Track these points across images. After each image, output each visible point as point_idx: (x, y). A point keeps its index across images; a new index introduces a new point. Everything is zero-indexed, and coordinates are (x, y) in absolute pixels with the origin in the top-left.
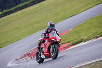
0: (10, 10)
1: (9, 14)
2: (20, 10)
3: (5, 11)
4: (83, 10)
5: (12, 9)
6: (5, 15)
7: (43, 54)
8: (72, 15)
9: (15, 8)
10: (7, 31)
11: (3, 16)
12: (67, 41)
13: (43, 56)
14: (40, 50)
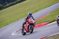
0: (13, 3)
1: (13, 5)
2: (19, 3)
3: (10, 4)
4: (56, 3)
5: (14, 2)
6: (10, 6)
7: (25, 30)
8: (49, 6)
9: (16, 2)
10: (11, 15)
11: (9, 7)
12: (46, 21)
13: (25, 31)
14: (23, 28)
